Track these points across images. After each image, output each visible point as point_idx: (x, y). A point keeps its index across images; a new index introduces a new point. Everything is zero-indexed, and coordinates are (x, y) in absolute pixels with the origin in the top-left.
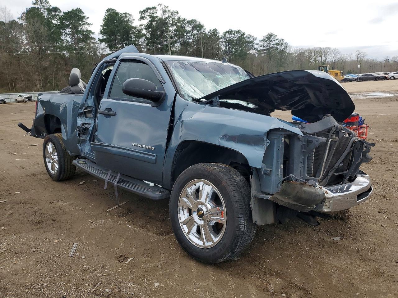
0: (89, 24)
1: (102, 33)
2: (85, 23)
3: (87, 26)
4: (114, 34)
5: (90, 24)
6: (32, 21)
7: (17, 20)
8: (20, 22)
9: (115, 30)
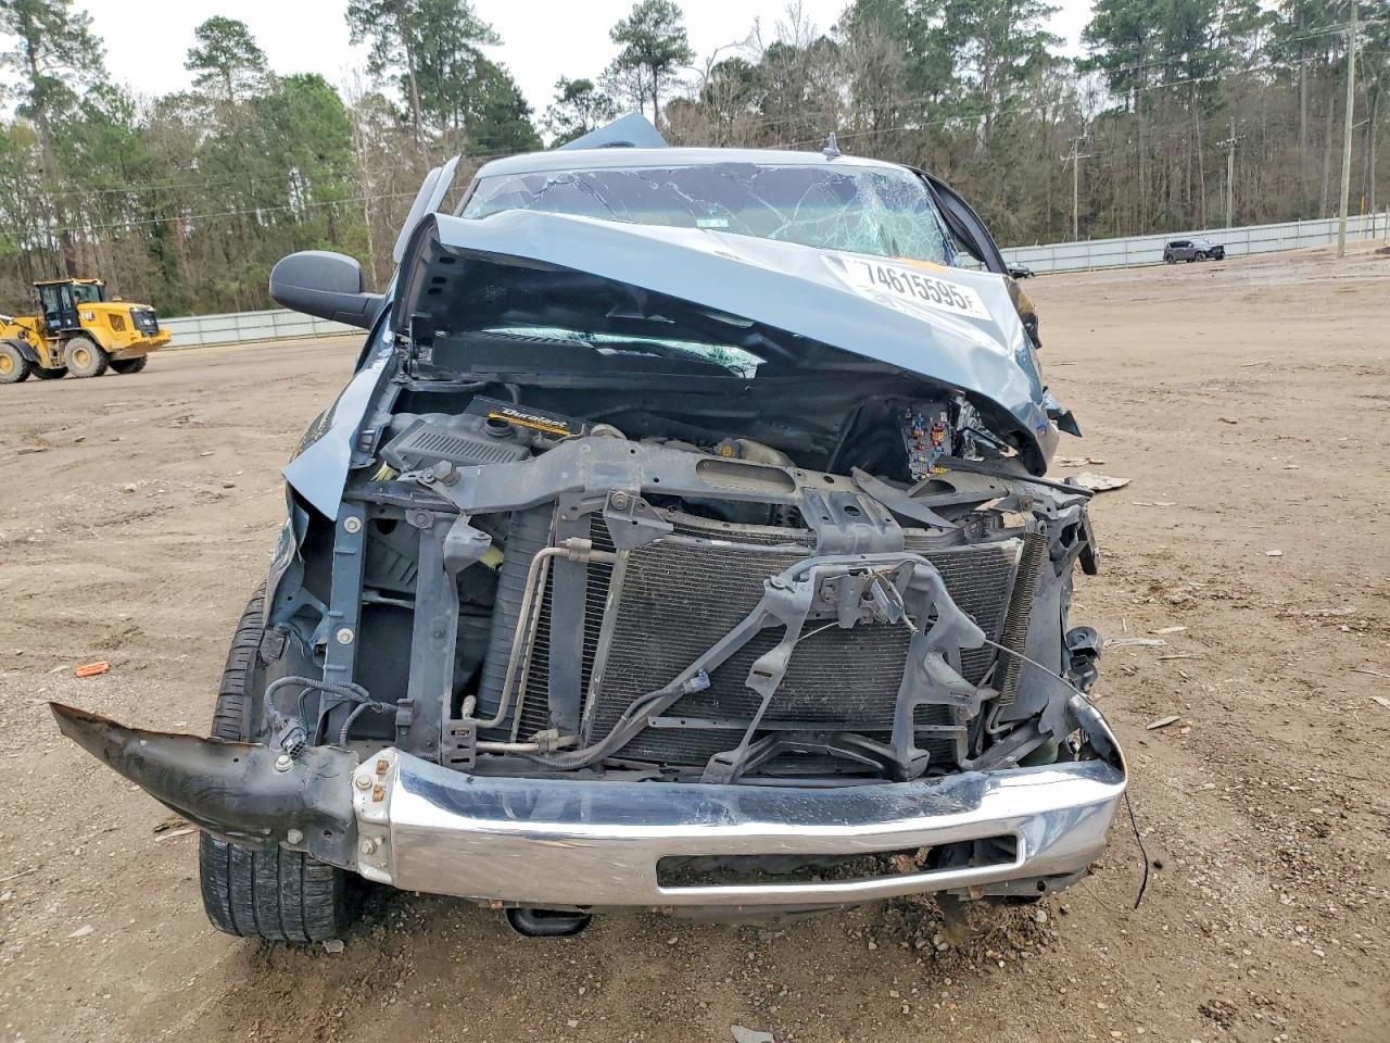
0: (1047, 12)
1: (1090, 36)
2: (1036, 8)
3: (1041, 20)
4: (1136, 34)
5: (1055, 9)
6: (863, 33)
7: (830, 35)
8: (840, 39)
9: (1139, 19)
